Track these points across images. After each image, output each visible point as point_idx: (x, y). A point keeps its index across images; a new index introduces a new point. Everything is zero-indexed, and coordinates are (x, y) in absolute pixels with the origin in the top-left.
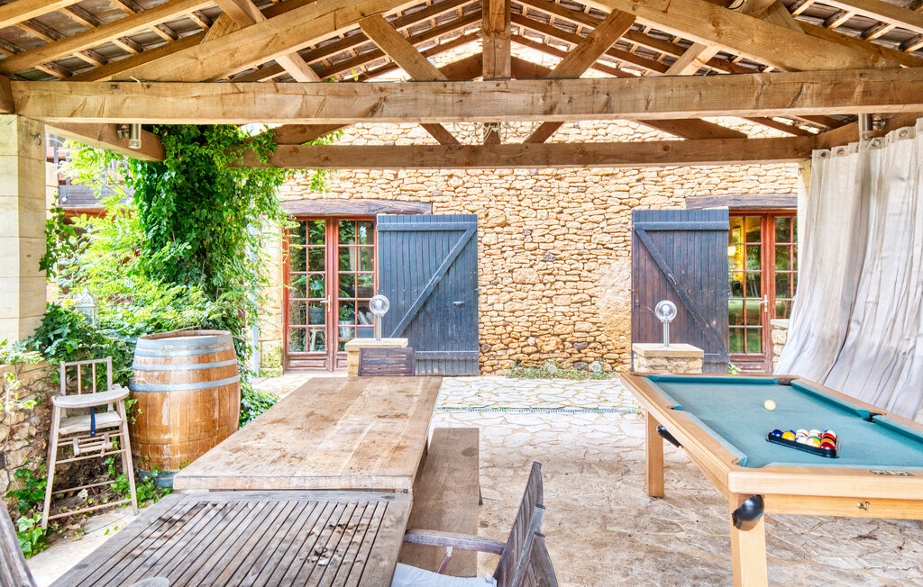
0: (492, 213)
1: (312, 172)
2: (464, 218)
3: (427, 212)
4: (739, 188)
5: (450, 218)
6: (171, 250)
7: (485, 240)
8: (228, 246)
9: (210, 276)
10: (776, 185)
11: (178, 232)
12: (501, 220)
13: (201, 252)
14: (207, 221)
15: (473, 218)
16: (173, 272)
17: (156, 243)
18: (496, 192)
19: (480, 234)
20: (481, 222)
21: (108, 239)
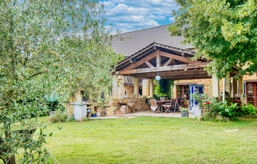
0: (206, 84)
1: (177, 81)
2: (202, 85)
3: (196, 84)
4: (247, 79)
5: (200, 85)
6: (162, 90)
7: (205, 88)
8: (168, 89)
9: (166, 93)
10: (254, 78)
11: (163, 88)
12: (207, 85)
13: (165, 90)
14: (166, 87)
15: (203, 85)
16: (163, 92)
17: (161, 89)
18: (207, 81)
19: (204, 87)
20: (204, 85)
21: (157, 89)
